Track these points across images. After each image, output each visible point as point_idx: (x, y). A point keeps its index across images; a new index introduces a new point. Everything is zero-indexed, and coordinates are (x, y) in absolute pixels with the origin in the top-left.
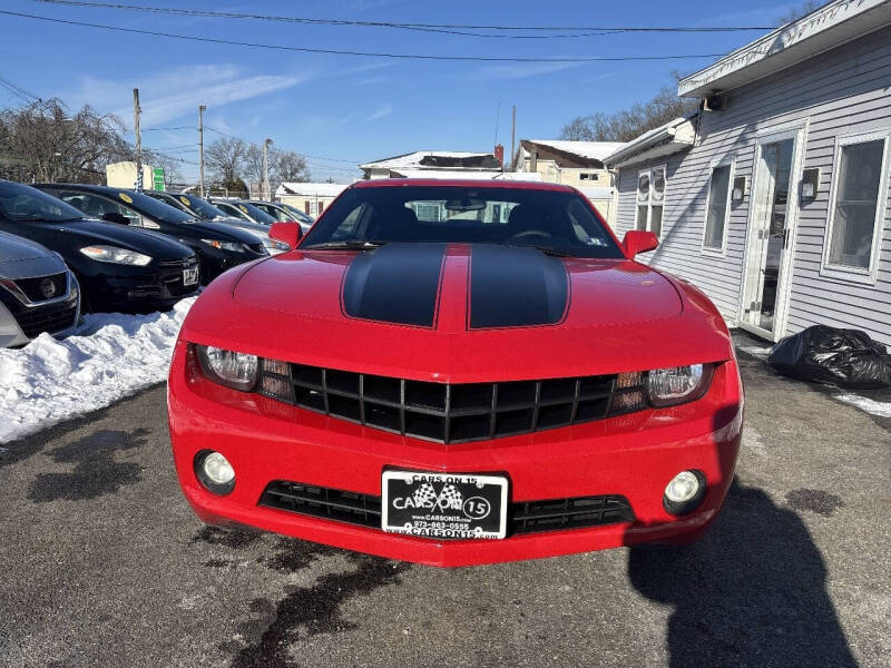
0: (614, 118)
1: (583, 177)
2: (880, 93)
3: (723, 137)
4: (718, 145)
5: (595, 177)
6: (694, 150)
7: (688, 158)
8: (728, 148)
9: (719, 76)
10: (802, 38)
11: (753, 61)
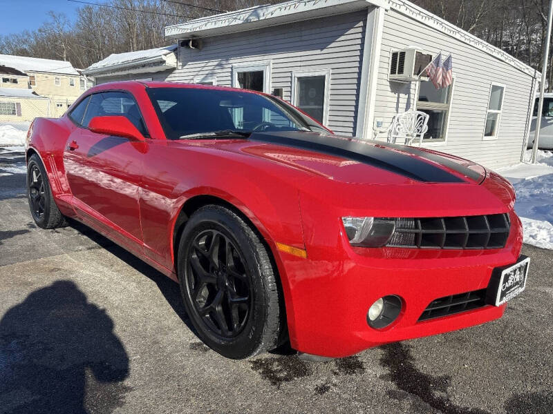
0: (7, 38)
1: (5, 80)
2: (318, 52)
3: (203, 65)
4: (199, 69)
5: (15, 81)
6: (177, 71)
7: (170, 76)
8: (207, 72)
9: (204, 28)
10: (273, 16)
11: (233, 23)
